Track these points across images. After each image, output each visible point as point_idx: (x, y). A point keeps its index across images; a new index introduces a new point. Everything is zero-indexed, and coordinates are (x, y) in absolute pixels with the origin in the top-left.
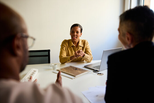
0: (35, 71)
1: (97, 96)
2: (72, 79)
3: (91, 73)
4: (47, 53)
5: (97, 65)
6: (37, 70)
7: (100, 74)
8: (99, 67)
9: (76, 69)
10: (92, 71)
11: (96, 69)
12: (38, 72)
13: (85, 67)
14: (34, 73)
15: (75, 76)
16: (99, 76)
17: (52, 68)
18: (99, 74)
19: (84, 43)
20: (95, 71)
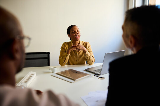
0: (33, 74)
1: (97, 101)
2: (71, 83)
3: (92, 77)
4: (46, 56)
5: (99, 68)
6: (35, 74)
7: (102, 77)
8: (100, 70)
9: (76, 72)
10: (93, 75)
11: (97, 73)
12: (36, 75)
13: (86, 70)
14: (31, 76)
15: (74, 80)
16: (100, 80)
17: (51, 71)
18: (100, 77)
19: (86, 45)
20: (96, 75)
